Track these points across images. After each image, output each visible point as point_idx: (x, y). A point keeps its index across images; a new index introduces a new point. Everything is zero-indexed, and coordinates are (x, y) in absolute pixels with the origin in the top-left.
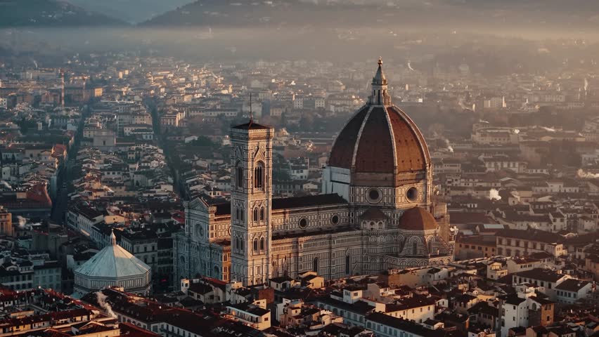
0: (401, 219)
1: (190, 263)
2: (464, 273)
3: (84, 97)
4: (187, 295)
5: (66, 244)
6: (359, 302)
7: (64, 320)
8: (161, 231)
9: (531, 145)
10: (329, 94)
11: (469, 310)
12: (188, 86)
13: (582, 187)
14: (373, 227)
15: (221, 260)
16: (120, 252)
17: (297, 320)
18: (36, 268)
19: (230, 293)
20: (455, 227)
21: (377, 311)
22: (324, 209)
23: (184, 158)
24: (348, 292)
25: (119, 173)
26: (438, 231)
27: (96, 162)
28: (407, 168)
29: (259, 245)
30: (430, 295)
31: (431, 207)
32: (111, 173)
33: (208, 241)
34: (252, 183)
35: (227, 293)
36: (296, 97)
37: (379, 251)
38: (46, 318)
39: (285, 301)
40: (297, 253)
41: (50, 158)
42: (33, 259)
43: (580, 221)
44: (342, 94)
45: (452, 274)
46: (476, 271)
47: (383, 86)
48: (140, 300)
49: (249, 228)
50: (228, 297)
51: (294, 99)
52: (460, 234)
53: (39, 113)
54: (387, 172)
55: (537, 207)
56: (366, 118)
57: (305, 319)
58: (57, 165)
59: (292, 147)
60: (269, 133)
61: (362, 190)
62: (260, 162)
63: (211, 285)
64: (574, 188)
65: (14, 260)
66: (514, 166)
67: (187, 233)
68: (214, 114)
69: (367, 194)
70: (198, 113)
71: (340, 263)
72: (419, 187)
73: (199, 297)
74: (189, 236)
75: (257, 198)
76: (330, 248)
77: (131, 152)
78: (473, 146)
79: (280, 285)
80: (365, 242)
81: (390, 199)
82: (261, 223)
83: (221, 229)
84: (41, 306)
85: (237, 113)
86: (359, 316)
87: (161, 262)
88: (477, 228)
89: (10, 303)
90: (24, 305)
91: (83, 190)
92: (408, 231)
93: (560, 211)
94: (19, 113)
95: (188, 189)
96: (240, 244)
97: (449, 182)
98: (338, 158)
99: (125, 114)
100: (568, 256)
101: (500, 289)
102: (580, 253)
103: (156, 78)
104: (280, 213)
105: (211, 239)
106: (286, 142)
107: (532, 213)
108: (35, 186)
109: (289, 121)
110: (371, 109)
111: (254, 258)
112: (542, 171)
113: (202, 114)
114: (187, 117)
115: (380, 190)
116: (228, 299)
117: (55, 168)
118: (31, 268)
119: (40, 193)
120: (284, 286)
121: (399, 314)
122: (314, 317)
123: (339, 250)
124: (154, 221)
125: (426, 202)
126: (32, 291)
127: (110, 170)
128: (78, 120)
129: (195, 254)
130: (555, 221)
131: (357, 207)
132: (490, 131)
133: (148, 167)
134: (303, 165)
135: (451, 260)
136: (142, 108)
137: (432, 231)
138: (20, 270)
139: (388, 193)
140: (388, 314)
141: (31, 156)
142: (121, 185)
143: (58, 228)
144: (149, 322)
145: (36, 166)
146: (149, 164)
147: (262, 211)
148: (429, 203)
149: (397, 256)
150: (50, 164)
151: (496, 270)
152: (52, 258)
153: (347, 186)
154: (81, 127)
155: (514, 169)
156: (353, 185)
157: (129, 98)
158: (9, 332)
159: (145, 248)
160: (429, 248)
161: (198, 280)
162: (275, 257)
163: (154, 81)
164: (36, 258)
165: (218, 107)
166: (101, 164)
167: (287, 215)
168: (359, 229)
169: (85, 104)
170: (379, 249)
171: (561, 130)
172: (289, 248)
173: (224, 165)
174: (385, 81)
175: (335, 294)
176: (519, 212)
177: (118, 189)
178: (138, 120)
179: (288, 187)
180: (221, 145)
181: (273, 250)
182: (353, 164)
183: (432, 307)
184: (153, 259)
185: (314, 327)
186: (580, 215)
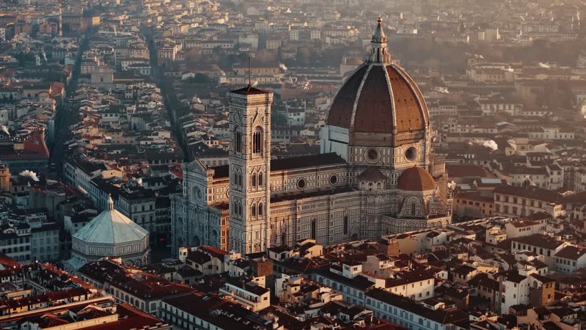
0: (399, 179)
1: (188, 225)
2: (462, 238)
3: (82, 26)
4: (185, 264)
5: (63, 203)
6: (359, 277)
7: (61, 300)
8: (159, 185)
9: (526, 83)
10: (324, 23)
11: (468, 282)
12: (185, 13)
13: (577, 132)
14: (372, 187)
15: (220, 224)
16: (117, 217)
17: (296, 298)
18: (34, 230)
19: (228, 264)
20: (453, 182)
21: (377, 286)
22: (322, 169)
23: (182, 98)
24: (348, 266)
25: (116, 116)
26: (437, 192)
27: (94, 102)
28: (406, 127)
29: (258, 210)
30: (430, 267)
31: (430, 167)
32: (109, 115)
33: (206, 205)
34: (251, 148)
35: (226, 264)
36: (292, 28)
37: (377, 212)
38: (44, 299)
39: (284, 277)
40: (296, 215)
41: (47, 100)
42: (30, 221)
43: (577, 174)
44: (338, 23)
45: (450, 238)
46: (474, 236)
47: (382, 44)
48: (138, 273)
49: (248, 194)
50: (227, 268)
51: (290, 29)
52: (457, 188)
53: (37, 44)
54: (385, 133)
55: (534, 159)
56: (365, 77)
57: (305, 296)
58: (54, 107)
59: (288, 86)
60: (267, 99)
61: (361, 150)
62: (259, 128)
63: (210, 255)
64: (570, 134)
65: (11, 223)
66: (510, 109)
67: (185, 195)
68: (211, 46)
69: (366, 154)
70: (195, 45)
71: (338, 224)
72: (418, 147)
73: (197, 266)
74: (187, 198)
75: (255, 163)
76: (329, 209)
77: (128, 90)
78: (468, 84)
79: (279, 256)
80: (363, 202)
81: (389, 160)
82: (260, 189)
83: (219, 192)
84: (38, 283)
85: (233, 44)
86: (358, 292)
87: (158, 221)
88: (475, 182)
89: (7, 279)
90: (21, 281)
91: (81, 138)
92: (407, 192)
93: (557, 163)
94: (18, 44)
95: (186, 135)
96: (239, 209)
97: (446, 128)
98: (337, 116)
99: (123, 47)
100: (567, 216)
101: (499, 258)
102: (578, 213)
103: (153, 5)
104: (278, 174)
105: (209, 202)
106: (282, 80)
107: (529, 165)
108: (32, 133)
109: (285, 54)
110: (370, 67)
111: (252, 223)
112: (537, 113)
113: (198, 45)
114: (184, 49)
115: (378, 150)
116: (226, 270)
117: (52, 111)
118: (29, 230)
119: (37, 143)
120: (283, 256)
121: (399, 290)
122: (314, 294)
123: (337, 211)
124: (152, 175)
125: (424, 161)
126: (29, 266)
127: (107, 112)
128: (76, 53)
129: (192, 216)
130: (552, 173)
131: (355, 167)
132: (484, 67)
133: (145, 109)
134: (300, 108)
135: (450, 222)
136: (139, 40)
137: (431, 192)
138: (17, 232)
139: (386, 153)
140: (388, 290)
141: (29, 95)
142: (118, 131)
143: (55, 184)
144: (147, 299)
145: (33, 108)
146: (147, 106)
147: (261, 177)
148: (428, 162)
149: (395, 216)
150: (47, 106)
151: (495, 234)
152: (49, 219)
153: (346, 145)
154: (79, 62)
155: (509, 111)
156: (352, 145)
157: (126, 28)
158: (6, 314)
159: (143, 208)
160: (428, 208)
161: (196, 248)
162: (274, 220)
163: (151, 8)
164: (34, 220)
165: (215, 39)
166: (98, 104)
167: (286, 176)
168: (357, 189)
169: (82, 33)
170: (377, 210)
171: (555, 66)
172: (287, 210)
173: (221, 108)
174: (384, 39)
175: (335, 267)
176: (516, 164)
177: (116, 135)
178: (135, 54)
179: (285, 132)
180: (217, 82)
181: (272, 213)
182: (352, 123)
183: (432, 281)
184: (151, 218)
185: (313, 306)
186: (577, 168)
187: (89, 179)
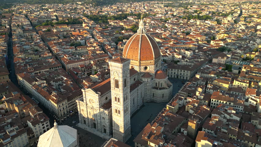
1: (88, 113)
14: (148, 80)
18: (13, 137)
28: (156, 57)
29: (126, 111)
33: (98, 107)
34: (123, 87)
61: (142, 67)
62: (126, 76)
72: (159, 62)
74: (86, 103)
75: (125, 92)
76: (138, 92)
80: (146, 85)
82: (127, 101)
83: (103, 100)
92: (160, 80)
96: (118, 112)
110: (141, 35)
111: (125, 116)
115: (148, 66)
128: (9, 24)
129: (90, 110)
131: (141, 73)
146: (37, 42)
147: (127, 96)
156: (139, 66)
164: (11, 131)
168: (142, 81)
170: (150, 87)
182: (139, 58)
187: (31, 85)
